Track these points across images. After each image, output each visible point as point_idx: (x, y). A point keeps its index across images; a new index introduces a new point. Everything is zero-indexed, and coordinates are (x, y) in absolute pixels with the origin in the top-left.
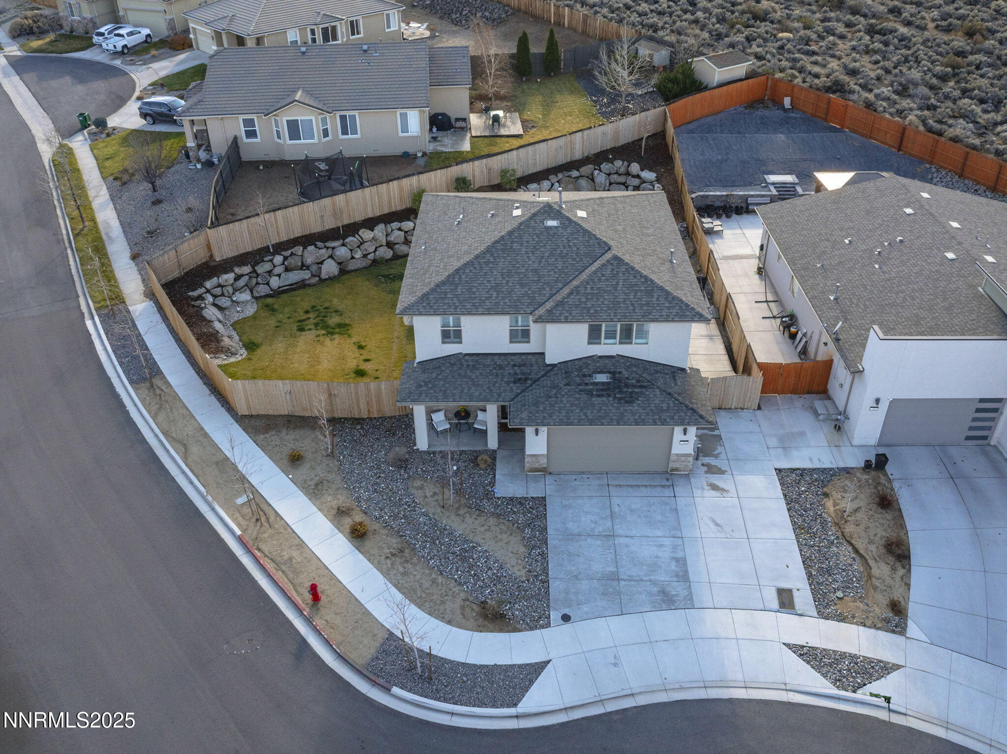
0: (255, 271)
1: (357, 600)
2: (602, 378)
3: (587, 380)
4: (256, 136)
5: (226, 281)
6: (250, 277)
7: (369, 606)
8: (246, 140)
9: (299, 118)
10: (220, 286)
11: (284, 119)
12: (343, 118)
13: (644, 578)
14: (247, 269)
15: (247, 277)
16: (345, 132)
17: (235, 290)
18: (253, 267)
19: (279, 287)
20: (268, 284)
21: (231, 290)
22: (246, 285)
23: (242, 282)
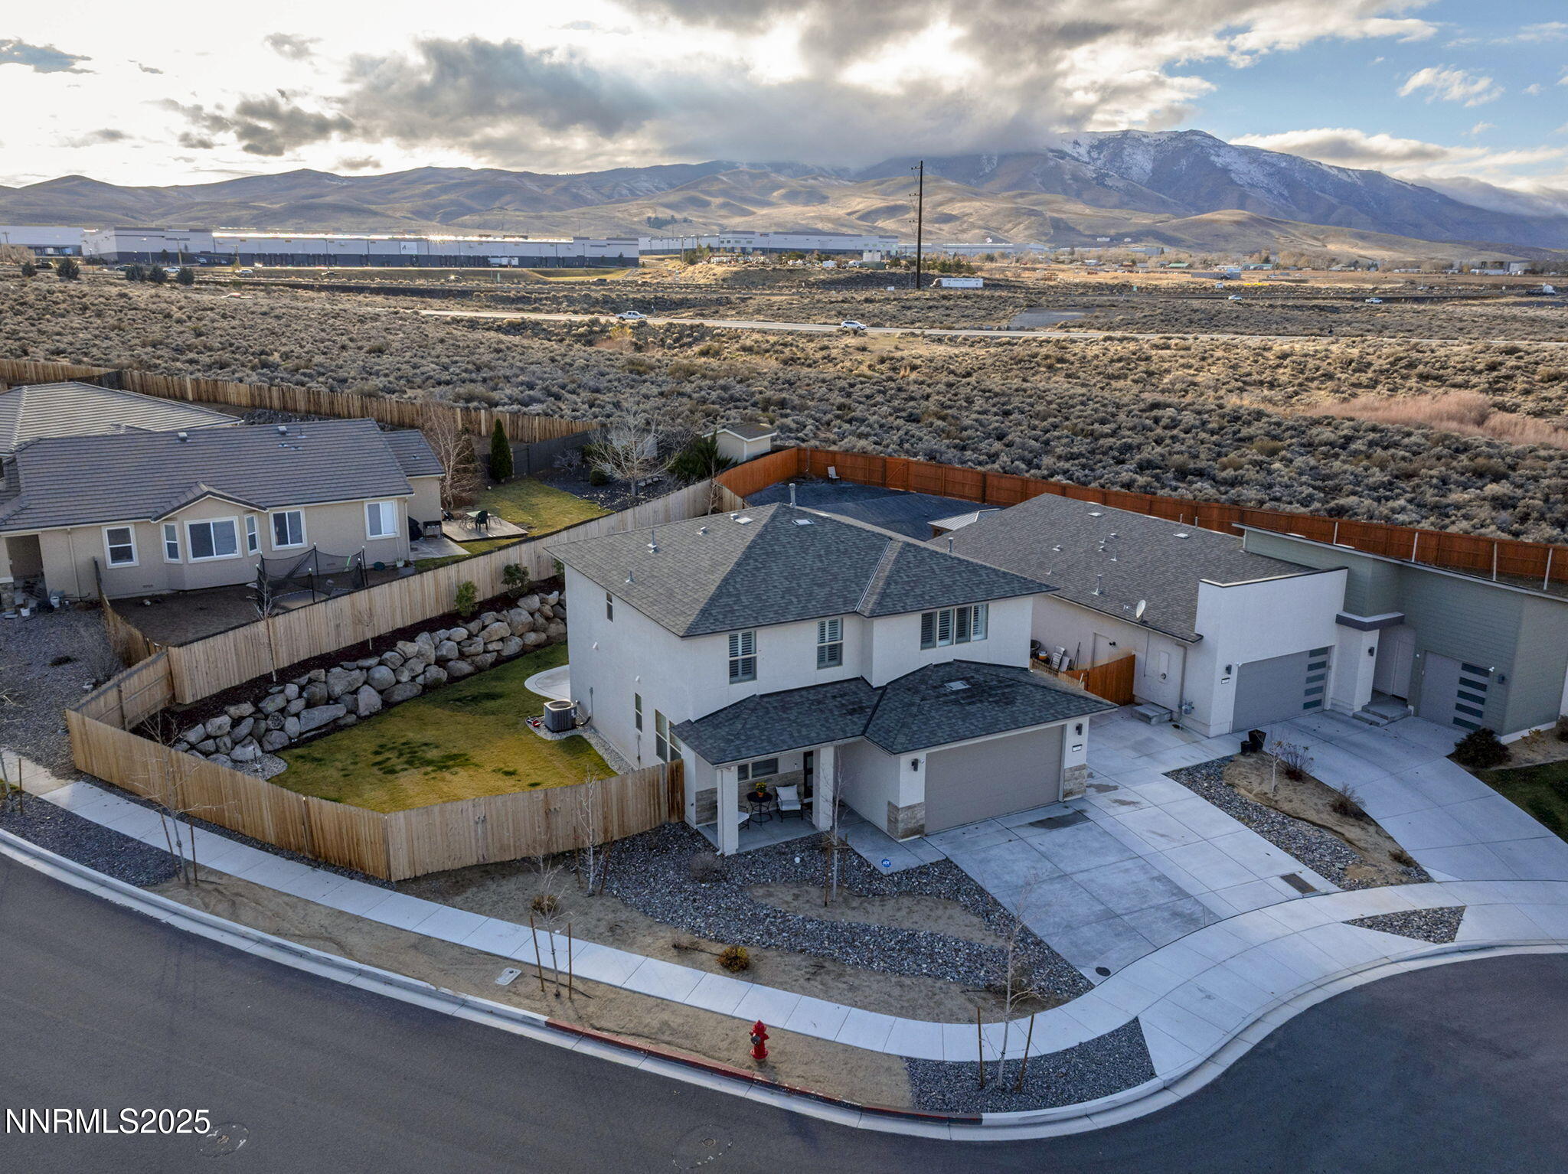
0: (259, 710)
1: (818, 1039)
2: (958, 686)
3: (942, 691)
4: (130, 557)
5: (220, 727)
6: (256, 720)
7: (844, 1038)
8: (111, 565)
9: (211, 521)
10: (208, 737)
11: (183, 525)
12: (279, 519)
13: (1144, 906)
14: (247, 708)
15: (251, 720)
16: (282, 539)
17: (235, 743)
18: (255, 704)
19: (301, 734)
20: (282, 729)
21: (228, 740)
22: (250, 734)
23: (244, 729)
